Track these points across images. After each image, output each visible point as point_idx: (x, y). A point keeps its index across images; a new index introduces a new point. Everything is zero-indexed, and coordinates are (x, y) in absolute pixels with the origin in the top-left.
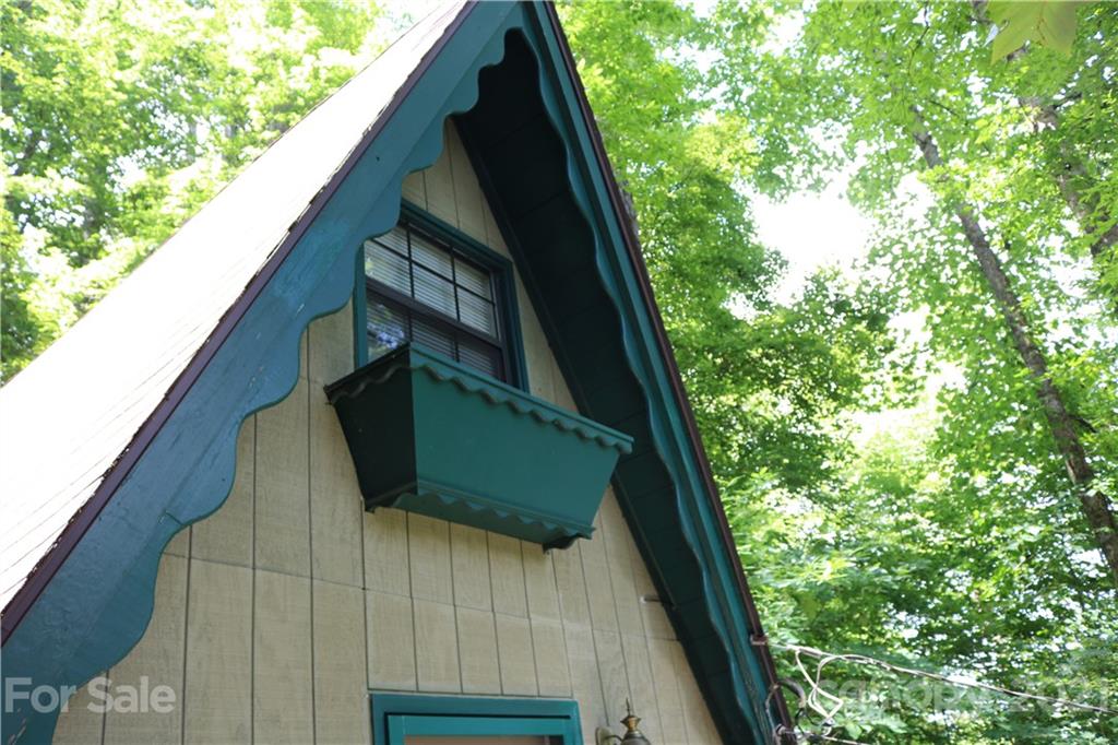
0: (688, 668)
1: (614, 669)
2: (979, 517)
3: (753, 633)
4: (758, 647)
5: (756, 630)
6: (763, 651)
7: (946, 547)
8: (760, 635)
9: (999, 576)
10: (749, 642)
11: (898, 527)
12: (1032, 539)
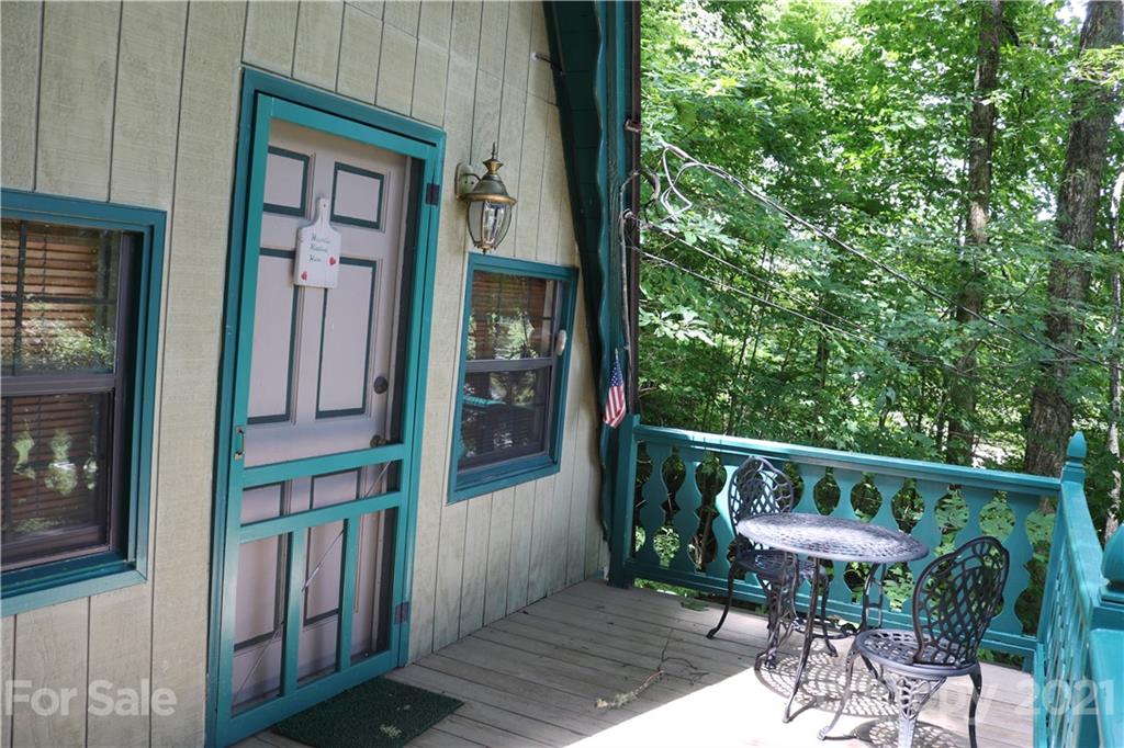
0: (560, 135)
1: (489, 114)
2: (875, 94)
3: (630, 118)
4: (631, 132)
5: (634, 116)
6: (634, 136)
7: (833, 112)
8: (637, 122)
9: (868, 154)
10: (624, 126)
11: (795, 79)
12: (914, 127)
